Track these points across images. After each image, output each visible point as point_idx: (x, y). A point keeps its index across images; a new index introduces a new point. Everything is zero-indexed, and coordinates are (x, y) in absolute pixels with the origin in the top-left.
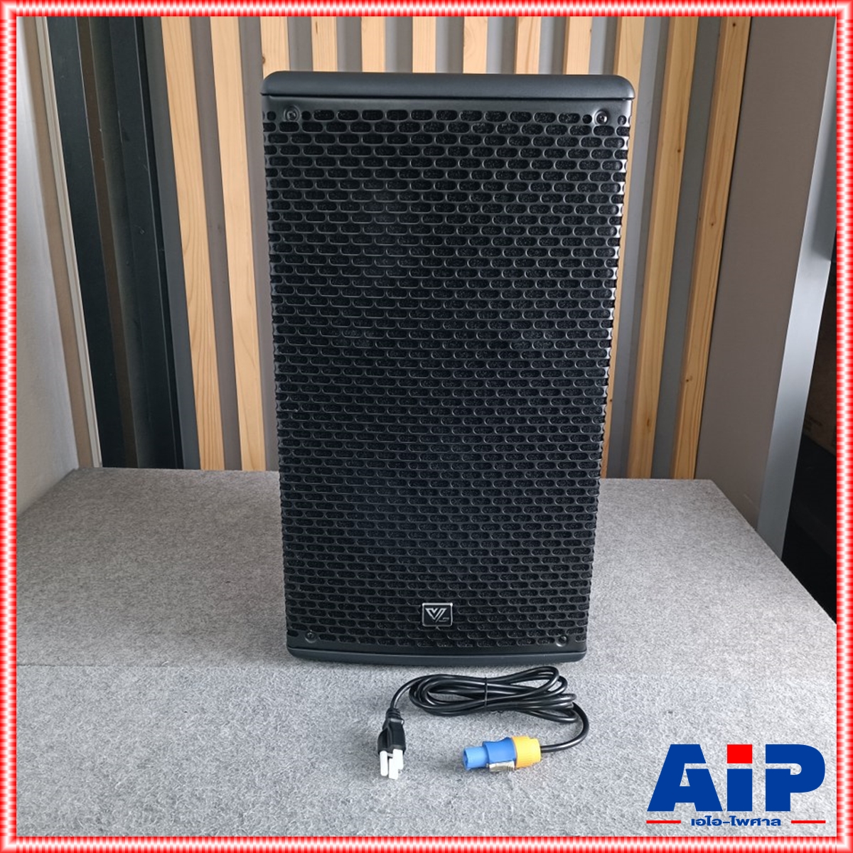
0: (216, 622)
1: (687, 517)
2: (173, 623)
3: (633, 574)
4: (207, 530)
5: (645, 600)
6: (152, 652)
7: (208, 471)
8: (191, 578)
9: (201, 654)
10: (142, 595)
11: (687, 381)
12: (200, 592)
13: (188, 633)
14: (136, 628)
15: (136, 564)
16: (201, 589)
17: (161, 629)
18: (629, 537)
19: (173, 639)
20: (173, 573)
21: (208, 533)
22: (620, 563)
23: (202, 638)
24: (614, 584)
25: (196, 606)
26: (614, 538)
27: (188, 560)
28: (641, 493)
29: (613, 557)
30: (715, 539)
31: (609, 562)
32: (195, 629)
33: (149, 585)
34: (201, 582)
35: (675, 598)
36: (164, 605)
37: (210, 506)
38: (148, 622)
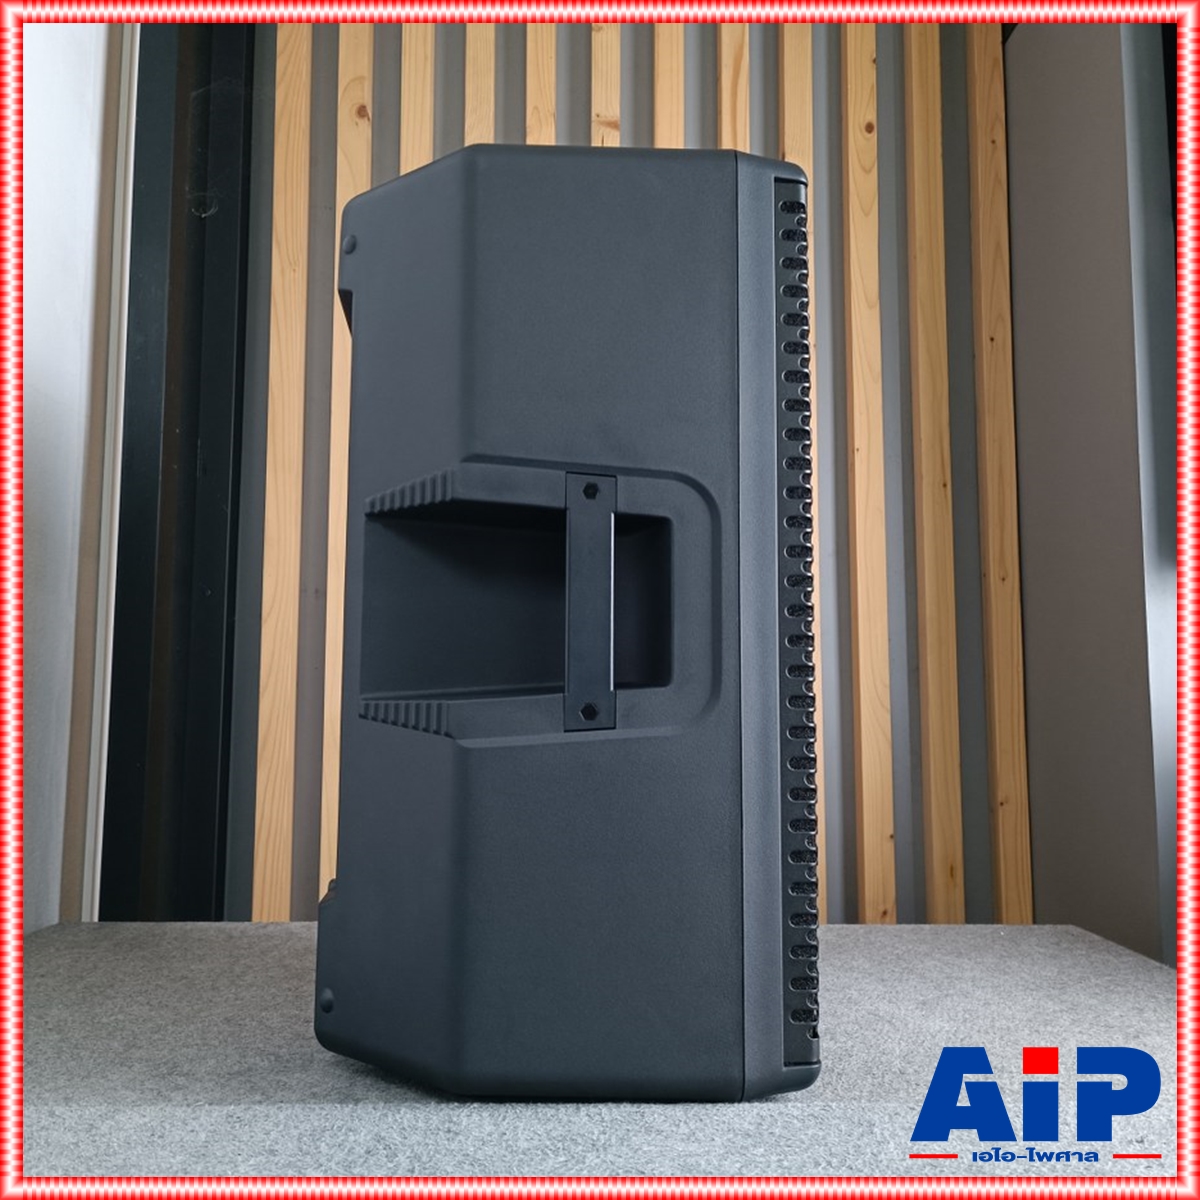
0: (288, 1061)
1: (1054, 957)
2: (210, 1064)
3: (994, 1008)
4: (270, 974)
5: (1027, 1032)
6: (173, 1095)
7: (272, 923)
8: (244, 1019)
9: (263, 1094)
10: (156, 1036)
11: (1002, 804)
12: (258, 1031)
13: (239, 1073)
14: (145, 1069)
15: (148, 1007)
16: (261, 1030)
17: (190, 1070)
18: (968, 974)
19: (210, 1080)
20: (211, 1015)
21: (271, 977)
22: (967, 997)
23: (263, 1078)
24: (967, 1016)
25: (253, 1046)
26: (944, 975)
27: (238, 1002)
28: (969, 936)
29: (951, 992)
30: (1110, 975)
31: (947, 995)
32: (250, 1069)
33: (169, 1027)
34: (261, 1022)
35: (1077, 1030)
36: (195, 1047)
37: (275, 953)
38: (165, 1064)
